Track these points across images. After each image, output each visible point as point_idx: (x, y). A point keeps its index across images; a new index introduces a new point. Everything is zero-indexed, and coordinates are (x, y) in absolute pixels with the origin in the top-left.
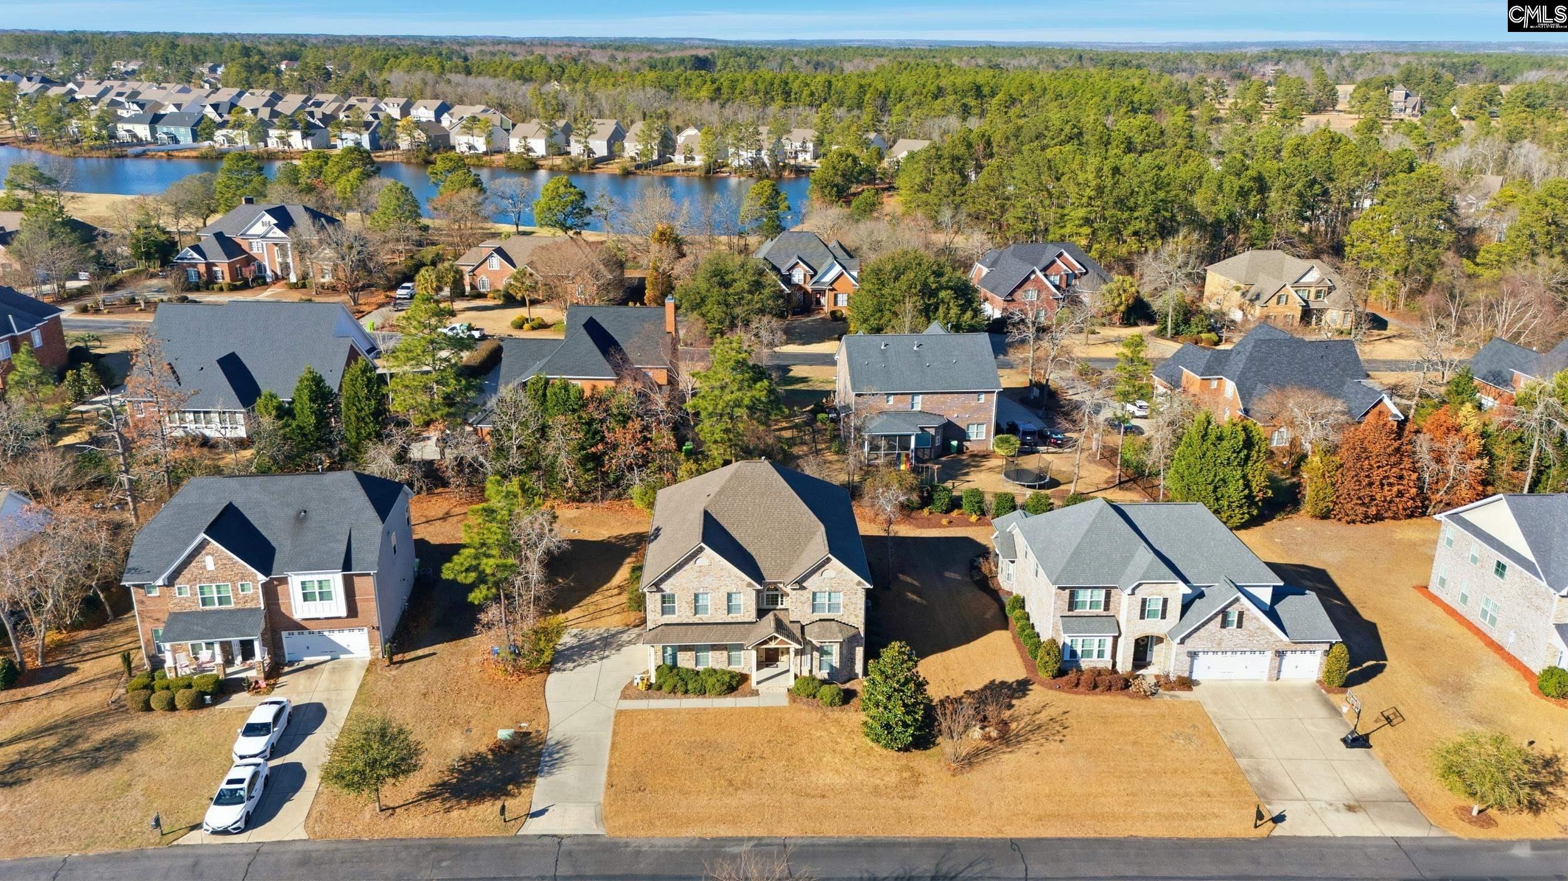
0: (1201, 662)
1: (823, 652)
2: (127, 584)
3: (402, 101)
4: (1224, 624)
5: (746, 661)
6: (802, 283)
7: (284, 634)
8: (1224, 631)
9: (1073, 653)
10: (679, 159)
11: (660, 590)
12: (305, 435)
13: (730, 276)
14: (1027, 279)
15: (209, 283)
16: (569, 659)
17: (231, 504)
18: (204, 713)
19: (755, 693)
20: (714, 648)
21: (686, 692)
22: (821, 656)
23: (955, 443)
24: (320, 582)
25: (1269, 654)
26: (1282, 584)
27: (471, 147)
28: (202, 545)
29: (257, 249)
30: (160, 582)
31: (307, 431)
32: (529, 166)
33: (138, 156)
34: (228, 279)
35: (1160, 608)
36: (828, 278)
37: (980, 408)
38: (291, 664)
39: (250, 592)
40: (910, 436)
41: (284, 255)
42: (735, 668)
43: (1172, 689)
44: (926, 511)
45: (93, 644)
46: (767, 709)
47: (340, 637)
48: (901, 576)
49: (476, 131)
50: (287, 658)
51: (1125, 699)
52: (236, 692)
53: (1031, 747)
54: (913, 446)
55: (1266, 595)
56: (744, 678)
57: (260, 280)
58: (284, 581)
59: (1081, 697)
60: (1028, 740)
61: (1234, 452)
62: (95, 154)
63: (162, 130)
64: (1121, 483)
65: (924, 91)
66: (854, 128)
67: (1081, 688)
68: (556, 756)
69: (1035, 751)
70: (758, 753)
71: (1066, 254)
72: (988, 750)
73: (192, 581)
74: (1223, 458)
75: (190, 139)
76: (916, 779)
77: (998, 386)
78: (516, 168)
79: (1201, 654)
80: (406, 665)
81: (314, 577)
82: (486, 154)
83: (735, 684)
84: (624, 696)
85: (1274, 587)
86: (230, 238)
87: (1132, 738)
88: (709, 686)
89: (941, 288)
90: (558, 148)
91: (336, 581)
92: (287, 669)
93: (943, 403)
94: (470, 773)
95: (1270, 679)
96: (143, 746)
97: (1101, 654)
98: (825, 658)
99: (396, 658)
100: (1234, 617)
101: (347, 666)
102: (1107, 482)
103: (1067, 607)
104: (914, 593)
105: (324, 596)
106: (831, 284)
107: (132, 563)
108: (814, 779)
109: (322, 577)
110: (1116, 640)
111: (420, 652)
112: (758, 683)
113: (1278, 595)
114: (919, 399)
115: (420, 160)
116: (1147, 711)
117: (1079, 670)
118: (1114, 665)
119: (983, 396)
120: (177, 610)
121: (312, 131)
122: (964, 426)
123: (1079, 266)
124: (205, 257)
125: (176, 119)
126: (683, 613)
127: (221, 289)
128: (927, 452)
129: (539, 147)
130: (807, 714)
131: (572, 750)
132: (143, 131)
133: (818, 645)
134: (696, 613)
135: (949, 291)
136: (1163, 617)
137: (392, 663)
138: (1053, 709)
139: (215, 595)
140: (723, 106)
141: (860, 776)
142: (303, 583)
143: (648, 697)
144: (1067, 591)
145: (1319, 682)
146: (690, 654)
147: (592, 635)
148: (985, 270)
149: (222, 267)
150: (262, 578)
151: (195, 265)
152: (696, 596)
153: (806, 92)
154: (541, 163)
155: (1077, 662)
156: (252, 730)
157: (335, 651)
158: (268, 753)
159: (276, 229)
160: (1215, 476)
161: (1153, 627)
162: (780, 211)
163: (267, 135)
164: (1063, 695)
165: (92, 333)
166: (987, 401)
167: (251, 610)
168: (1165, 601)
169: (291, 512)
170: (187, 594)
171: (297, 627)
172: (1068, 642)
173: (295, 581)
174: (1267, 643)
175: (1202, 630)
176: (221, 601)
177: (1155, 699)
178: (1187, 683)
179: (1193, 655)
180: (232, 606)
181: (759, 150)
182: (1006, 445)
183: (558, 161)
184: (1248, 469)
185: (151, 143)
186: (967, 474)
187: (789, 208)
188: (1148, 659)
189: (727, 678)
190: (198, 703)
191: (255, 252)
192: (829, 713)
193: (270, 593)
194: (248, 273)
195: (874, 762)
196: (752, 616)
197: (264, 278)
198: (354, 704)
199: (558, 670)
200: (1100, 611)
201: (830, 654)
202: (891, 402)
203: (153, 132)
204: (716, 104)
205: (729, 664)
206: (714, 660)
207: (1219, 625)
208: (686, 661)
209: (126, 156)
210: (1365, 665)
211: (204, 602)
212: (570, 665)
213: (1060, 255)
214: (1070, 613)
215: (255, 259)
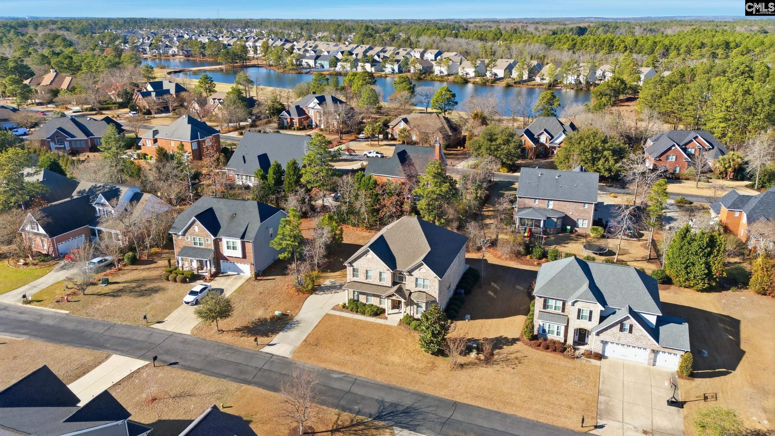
0: (609, 347)
1: (418, 306)
2: (170, 232)
3: (422, 50)
4: (622, 329)
5: (386, 304)
6: (544, 142)
7: (221, 261)
8: (621, 333)
9: (544, 331)
10: (538, 79)
11: (352, 266)
12: (270, 188)
13: (496, 136)
14: (670, 149)
15: (290, 126)
16: (323, 291)
17: (212, 208)
18: (186, 284)
19: (386, 318)
20: (374, 295)
21: (357, 312)
22: (417, 307)
23: (569, 227)
24: (233, 242)
25: (649, 351)
26: (661, 315)
27: (441, 72)
28: (194, 222)
29: (311, 113)
30: (180, 234)
31: (270, 186)
32: (463, 81)
33: (306, 73)
34: (298, 125)
35: (588, 315)
36: (558, 141)
37: (585, 211)
38: (223, 273)
39: (209, 242)
40: (540, 220)
41: (321, 117)
42: (382, 306)
43: (590, 358)
44: (528, 257)
45: (167, 255)
46: (387, 325)
47: (241, 266)
48: (493, 284)
49: (442, 65)
50: (222, 271)
51: (562, 357)
52: (199, 280)
53: (497, 367)
54: (542, 225)
55: (653, 320)
56: (383, 311)
57: (310, 127)
58: (221, 240)
59: (539, 351)
60: (498, 364)
61: (701, 248)
62: (291, 72)
63: (319, 62)
64: (650, 259)
65: (693, 45)
66: (631, 65)
67: (541, 348)
68: (293, 326)
69: (498, 369)
70: (372, 342)
71: (700, 137)
72: (475, 364)
73: (191, 235)
74: (693, 251)
75: (328, 66)
76: (433, 367)
77: (596, 200)
78: (458, 82)
79: (609, 343)
80: (261, 281)
81: (231, 240)
82: (446, 75)
83: (379, 312)
84: (334, 309)
85: (658, 316)
86: (302, 108)
87: (551, 375)
88: (366, 311)
89: (604, 149)
90: (479, 73)
91: (238, 242)
92: (221, 275)
93: (565, 206)
94: (259, 325)
95: (649, 364)
96: (160, 292)
97: (558, 334)
98: (419, 309)
99: (258, 278)
100: (627, 327)
101: (241, 278)
102: (643, 258)
103: (542, 307)
104: (493, 291)
105: (234, 248)
106: (559, 144)
107: (174, 225)
108: (388, 357)
109: (234, 240)
110: (567, 328)
111: (270, 278)
112: (389, 314)
113: (661, 321)
114: (551, 203)
115: (416, 78)
116: (568, 365)
117: (546, 339)
118: (566, 341)
119: (587, 205)
120: (186, 245)
121: (375, 64)
122: (575, 219)
123: (708, 144)
124: (290, 115)
125: (325, 58)
126: (361, 278)
127: (294, 129)
128: (552, 230)
129: (471, 72)
130: (403, 331)
131: (300, 325)
132: (312, 63)
133: (416, 302)
134: (367, 279)
135: (608, 152)
136: (590, 319)
137: (256, 279)
138: (520, 354)
139: (198, 242)
140: (574, 53)
141: (409, 361)
142: (227, 242)
143: (341, 311)
144: (543, 299)
145: (677, 371)
146: (364, 296)
147: (338, 283)
148: (652, 143)
149: (296, 120)
150: (213, 238)
151: (286, 119)
152: (367, 271)
153: (622, 45)
154: (470, 80)
155: (546, 335)
156: (193, 293)
157: (239, 271)
158: (194, 303)
159: (318, 105)
160: (687, 260)
161: (584, 324)
162: (554, 107)
163: (358, 65)
164: (530, 349)
165: (234, 142)
166: (589, 208)
167: (210, 249)
168: (591, 312)
169: (231, 214)
170: (189, 240)
171: (225, 259)
172: (541, 324)
173: (225, 240)
174: (647, 344)
175: (609, 331)
176: (200, 244)
177: (578, 360)
178: (600, 357)
179: (605, 343)
180: (203, 247)
181: (578, 76)
182: (595, 232)
183: (478, 80)
184: (711, 259)
185: (313, 68)
186: (567, 243)
187: (559, 105)
188: (586, 342)
189: (376, 309)
190: (184, 281)
191: (310, 115)
192: (412, 333)
193: (217, 243)
194: (305, 123)
195: (419, 357)
196: (389, 284)
197: (312, 126)
198: (234, 292)
199: (316, 294)
200: (560, 312)
201: (421, 307)
202: (537, 203)
203: (315, 63)
204: (571, 52)
205: (380, 304)
206: (374, 301)
207: (619, 329)
208: (363, 299)
209: (302, 73)
210: (717, 370)
211: (195, 243)
212: (322, 293)
213: (696, 138)
214: (544, 310)
215: (310, 118)
